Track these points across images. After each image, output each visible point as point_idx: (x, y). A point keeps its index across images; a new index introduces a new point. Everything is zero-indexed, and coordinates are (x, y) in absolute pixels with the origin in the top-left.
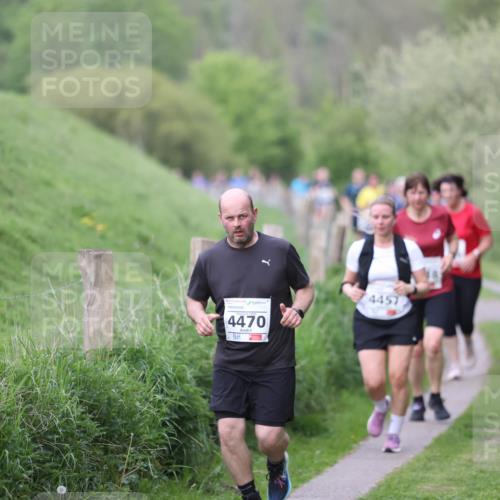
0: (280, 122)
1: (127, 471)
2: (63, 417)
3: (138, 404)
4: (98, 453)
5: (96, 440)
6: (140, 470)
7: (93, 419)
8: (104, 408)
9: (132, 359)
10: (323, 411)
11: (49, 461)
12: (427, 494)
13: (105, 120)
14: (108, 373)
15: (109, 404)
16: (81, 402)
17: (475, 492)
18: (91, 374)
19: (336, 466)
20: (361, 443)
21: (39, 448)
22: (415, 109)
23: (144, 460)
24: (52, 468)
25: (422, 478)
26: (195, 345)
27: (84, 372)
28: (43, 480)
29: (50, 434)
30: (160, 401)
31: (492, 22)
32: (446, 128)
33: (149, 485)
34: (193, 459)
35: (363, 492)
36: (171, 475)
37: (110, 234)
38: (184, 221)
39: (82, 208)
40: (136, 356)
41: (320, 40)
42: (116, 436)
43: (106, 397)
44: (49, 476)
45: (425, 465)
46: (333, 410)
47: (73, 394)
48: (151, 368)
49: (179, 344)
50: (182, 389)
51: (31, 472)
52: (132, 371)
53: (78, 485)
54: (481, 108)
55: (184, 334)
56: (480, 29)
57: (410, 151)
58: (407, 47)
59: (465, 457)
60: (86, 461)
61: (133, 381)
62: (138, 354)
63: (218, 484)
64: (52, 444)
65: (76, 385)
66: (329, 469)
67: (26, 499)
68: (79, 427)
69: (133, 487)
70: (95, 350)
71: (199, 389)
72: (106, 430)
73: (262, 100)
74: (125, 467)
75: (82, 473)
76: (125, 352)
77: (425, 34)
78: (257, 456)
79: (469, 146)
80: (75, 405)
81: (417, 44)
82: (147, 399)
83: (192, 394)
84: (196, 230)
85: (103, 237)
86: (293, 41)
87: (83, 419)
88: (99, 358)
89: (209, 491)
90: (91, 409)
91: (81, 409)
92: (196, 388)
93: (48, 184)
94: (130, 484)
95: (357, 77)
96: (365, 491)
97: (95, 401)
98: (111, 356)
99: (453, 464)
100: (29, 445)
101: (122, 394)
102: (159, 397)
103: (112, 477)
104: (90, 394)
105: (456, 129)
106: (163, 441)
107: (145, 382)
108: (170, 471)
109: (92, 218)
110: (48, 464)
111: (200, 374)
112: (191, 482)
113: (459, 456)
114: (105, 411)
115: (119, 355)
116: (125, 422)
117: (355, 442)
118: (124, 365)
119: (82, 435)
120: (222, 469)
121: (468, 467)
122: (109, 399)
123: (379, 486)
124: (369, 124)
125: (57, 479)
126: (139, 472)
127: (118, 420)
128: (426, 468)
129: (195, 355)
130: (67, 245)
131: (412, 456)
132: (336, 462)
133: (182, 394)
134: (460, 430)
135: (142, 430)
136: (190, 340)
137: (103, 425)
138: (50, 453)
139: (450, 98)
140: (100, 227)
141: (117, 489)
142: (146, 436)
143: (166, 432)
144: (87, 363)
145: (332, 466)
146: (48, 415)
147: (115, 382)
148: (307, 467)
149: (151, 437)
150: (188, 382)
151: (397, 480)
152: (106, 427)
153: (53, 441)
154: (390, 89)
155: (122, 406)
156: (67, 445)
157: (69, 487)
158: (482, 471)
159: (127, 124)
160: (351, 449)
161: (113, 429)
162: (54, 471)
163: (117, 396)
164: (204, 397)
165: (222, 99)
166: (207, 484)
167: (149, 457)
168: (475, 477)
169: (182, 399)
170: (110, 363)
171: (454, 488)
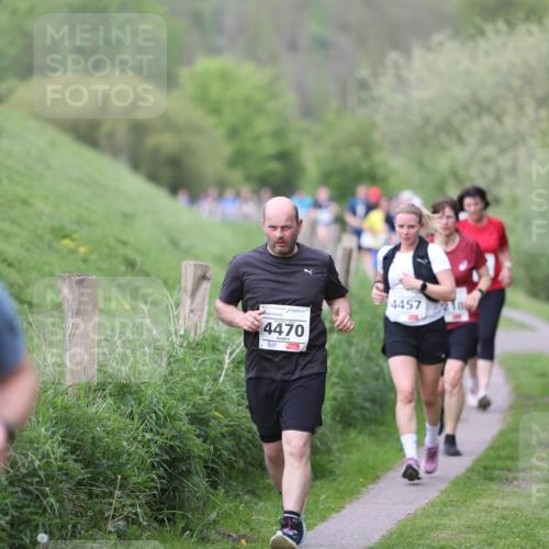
0: (279, 134)
1: (114, 517)
2: (43, 458)
3: (125, 443)
4: (82, 497)
5: (80, 483)
6: (128, 517)
7: (76, 461)
8: (88, 449)
9: (118, 395)
10: (329, 451)
11: (28, 506)
12: (442, 543)
13: (87, 133)
14: (92, 410)
15: (93, 444)
16: (63, 441)
17: (496, 541)
18: (74, 411)
19: (344, 512)
20: (371, 486)
21: (16, 492)
22: (427, 120)
23: (132, 505)
24: (31, 514)
25: (437, 525)
26: (187, 380)
27: (66, 408)
28: (21, 527)
29: (29, 476)
30: (149, 440)
31: (511, 25)
32: (461, 141)
33: (138, 532)
34: (186, 504)
35: (373, 541)
36: (162, 522)
37: (94, 257)
38: (175, 244)
39: (62, 228)
40: (123, 391)
41: (322, 44)
42: (102, 479)
43: (91, 435)
44: (28, 522)
45: (441, 511)
46: (340, 450)
47: (54, 433)
48: (140, 404)
49: (170, 377)
50: (174, 427)
51: (8, 518)
52: (119, 408)
53: (61, 532)
54: (499, 119)
55: (175, 367)
56: (497, 32)
57: (421, 165)
58: (417, 52)
59: (485, 502)
60: (69, 506)
61: (119, 419)
62: (125, 389)
63: (213, 532)
64: (31, 488)
65: (56, 423)
66: (334, 515)
67: (4, 548)
68: (60, 469)
69: (121, 535)
70: (78, 385)
71: (192, 427)
72: (91, 472)
73: (259, 110)
74: (112, 512)
75: (65, 519)
76: (110, 387)
77: (437, 38)
78: (256, 501)
79: (486, 160)
80: (56, 445)
81: (429, 49)
82: (135, 439)
83: (185, 433)
84: (188, 253)
85: (85, 261)
86: (293, 46)
87: (65, 461)
88: (82, 393)
89: (203, 540)
90: (74, 449)
91: (62, 450)
92: (189, 426)
93: (25, 202)
94: (116, 532)
95: (363, 85)
96: (375, 538)
97: (78, 440)
98: (95, 391)
99: (471, 509)
100: (6, 489)
101: (108, 433)
102: (148, 436)
103: (97, 524)
104: (73, 433)
105: (472, 142)
106: (153, 484)
107: (133, 419)
108: (160, 517)
109: (73, 240)
110: (27, 510)
111: (194, 411)
112: (184, 530)
113: (478, 501)
114: (89, 451)
115: (104, 390)
116: (111, 463)
117: (364, 486)
118: (110, 400)
119: (64, 478)
120: (218, 515)
121: (487, 512)
122: (93, 438)
123: (391, 534)
124: (376, 136)
125: (37, 526)
126: (127, 518)
127: (104, 461)
128: (441, 514)
129: (187, 390)
130: (46, 268)
131: (426, 501)
132: (343, 508)
133: (173, 433)
134: (479, 472)
135: (129, 472)
136: (182, 373)
137: (87, 466)
138: (29, 497)
139: (465, 108)
140: (82, 250)
141: (102, 538)
142: (135, 479)
143: (156, 474)
144: (70, 399)
145: (338, 512)
146: (26, 456)
147: (100, 420)
148: (311, 514)
149: (139, 481)
150: (180, 420)
151: (409, 528)
152: (91, 469)
153: (32, 484)
154: (400, 98)
155: (108, 445)
156: (47, 488)
157: (51, 534)
158: (503, 518)
159: (111, 135)
160: (359, 493)
161: (98, 471)
162: (34, 517)
163: (103, 434)
164: (198, 436)
165: (216, 110)
166: (202, 531)
167: (137, 502)
168: (496, 524)
169: (174, 438)
170: (94, 399)
171: (471, 536)
